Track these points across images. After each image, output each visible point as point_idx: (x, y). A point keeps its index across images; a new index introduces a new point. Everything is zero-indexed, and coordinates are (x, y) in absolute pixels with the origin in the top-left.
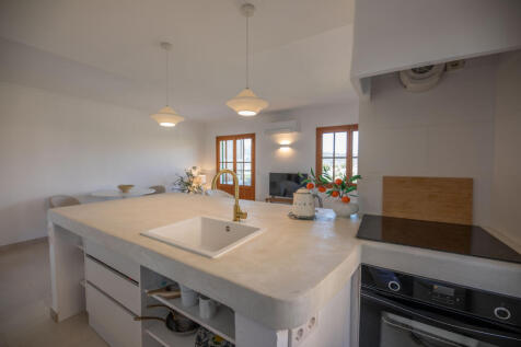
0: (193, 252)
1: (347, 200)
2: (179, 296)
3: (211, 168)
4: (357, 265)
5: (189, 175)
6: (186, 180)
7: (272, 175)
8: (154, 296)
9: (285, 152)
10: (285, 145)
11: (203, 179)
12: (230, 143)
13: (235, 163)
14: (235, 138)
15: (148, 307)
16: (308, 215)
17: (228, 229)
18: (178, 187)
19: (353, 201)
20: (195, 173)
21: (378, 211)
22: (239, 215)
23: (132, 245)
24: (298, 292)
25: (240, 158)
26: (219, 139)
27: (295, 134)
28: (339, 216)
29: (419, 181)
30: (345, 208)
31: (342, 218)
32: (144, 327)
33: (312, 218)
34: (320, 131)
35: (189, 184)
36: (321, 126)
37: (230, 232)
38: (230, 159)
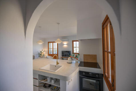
0: (48, 71)
1: (77, 59)
2: (47, 80)
3: (46, 50)
4: (78, 71)
5: (41, 52)
6: (40, 53)
7: (62, 51)
8: (42, 81)
9: (65, 46)
10: (65, 44)
11: (45, 53)
12: (52, 44)
13: (53, 48)
14: (53, 42)
15: (40, 84)
16: (71, 62)
17: (56, 66)
18: (38, 55)
19: (78, 59)
20: (42, 51)
21: (83, 61)
22: (58, 63)
23: (39, 71)
24: (69, 75)
25: (54, 47)
26: (49, 42)
27: (68, 42)
28: (76, 62)
29: (89, 55)
30: (77, 61)
31: (77, 62)
32: (39, 88)
33: (71, 63)
34: (73, 41)
35: (41, 54)
36: (73, 40)
37: (56, 67)
38: (52, 47)
